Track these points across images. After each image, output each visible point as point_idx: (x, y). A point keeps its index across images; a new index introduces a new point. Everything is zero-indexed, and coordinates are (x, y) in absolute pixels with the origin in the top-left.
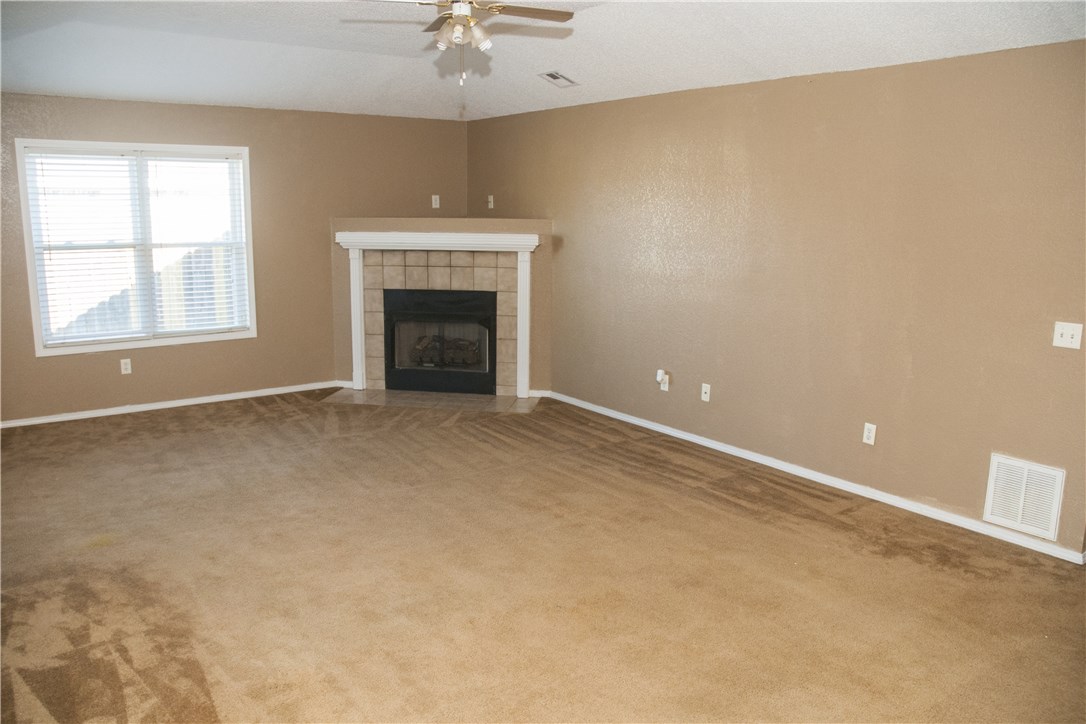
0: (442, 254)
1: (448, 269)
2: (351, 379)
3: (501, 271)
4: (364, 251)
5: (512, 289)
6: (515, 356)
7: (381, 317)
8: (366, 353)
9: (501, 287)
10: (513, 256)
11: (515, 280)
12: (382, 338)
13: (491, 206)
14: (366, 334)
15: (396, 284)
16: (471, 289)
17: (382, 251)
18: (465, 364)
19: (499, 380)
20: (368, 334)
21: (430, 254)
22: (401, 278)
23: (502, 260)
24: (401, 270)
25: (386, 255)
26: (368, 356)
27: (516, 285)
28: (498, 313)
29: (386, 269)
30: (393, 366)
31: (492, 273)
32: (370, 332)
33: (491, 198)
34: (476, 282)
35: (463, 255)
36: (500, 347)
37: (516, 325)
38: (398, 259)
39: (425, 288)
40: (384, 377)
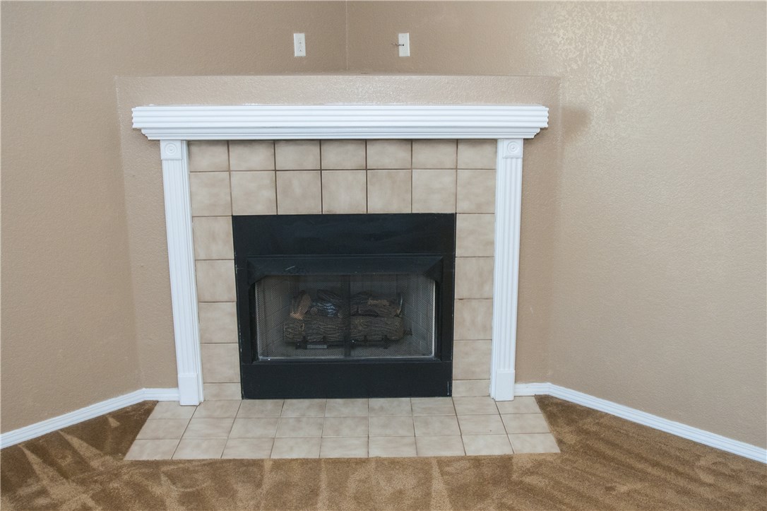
0: (351, 147)
1: (362, 174)
2: (175, 384)
3: (464, 175)
4: (189, 143)
5: (486, 209)
6: (487, 328)
7: (229, 269)
8: (201, 337)
9: (463, 206)
10: (488, 149)
11: (492, 191)
12: (232, 308)
13: (405, 51)
14: (200, 301)
15: (260, 206)
16: (408, 211)
17: (228, 143)
18: (386, 342)
19: (457, 370)
20: (204, 302)
21: (324, 147)
22: (269, 194)
23: (466, 154)
24: (267, 178)
25: (236, 151)
26: (206, 342)
27: (492, 202)
28: (458, 252)
29: (236, 177)
30: (255, 357)
31: (447, 179)
32: (208, 298)
33: (404, 39)
34: (415, 196)
35: (392, 149)
36: (462, 314)
37: (492, 271)
38: (260, 157)
39: (317, 211)
40: (238, 379)
